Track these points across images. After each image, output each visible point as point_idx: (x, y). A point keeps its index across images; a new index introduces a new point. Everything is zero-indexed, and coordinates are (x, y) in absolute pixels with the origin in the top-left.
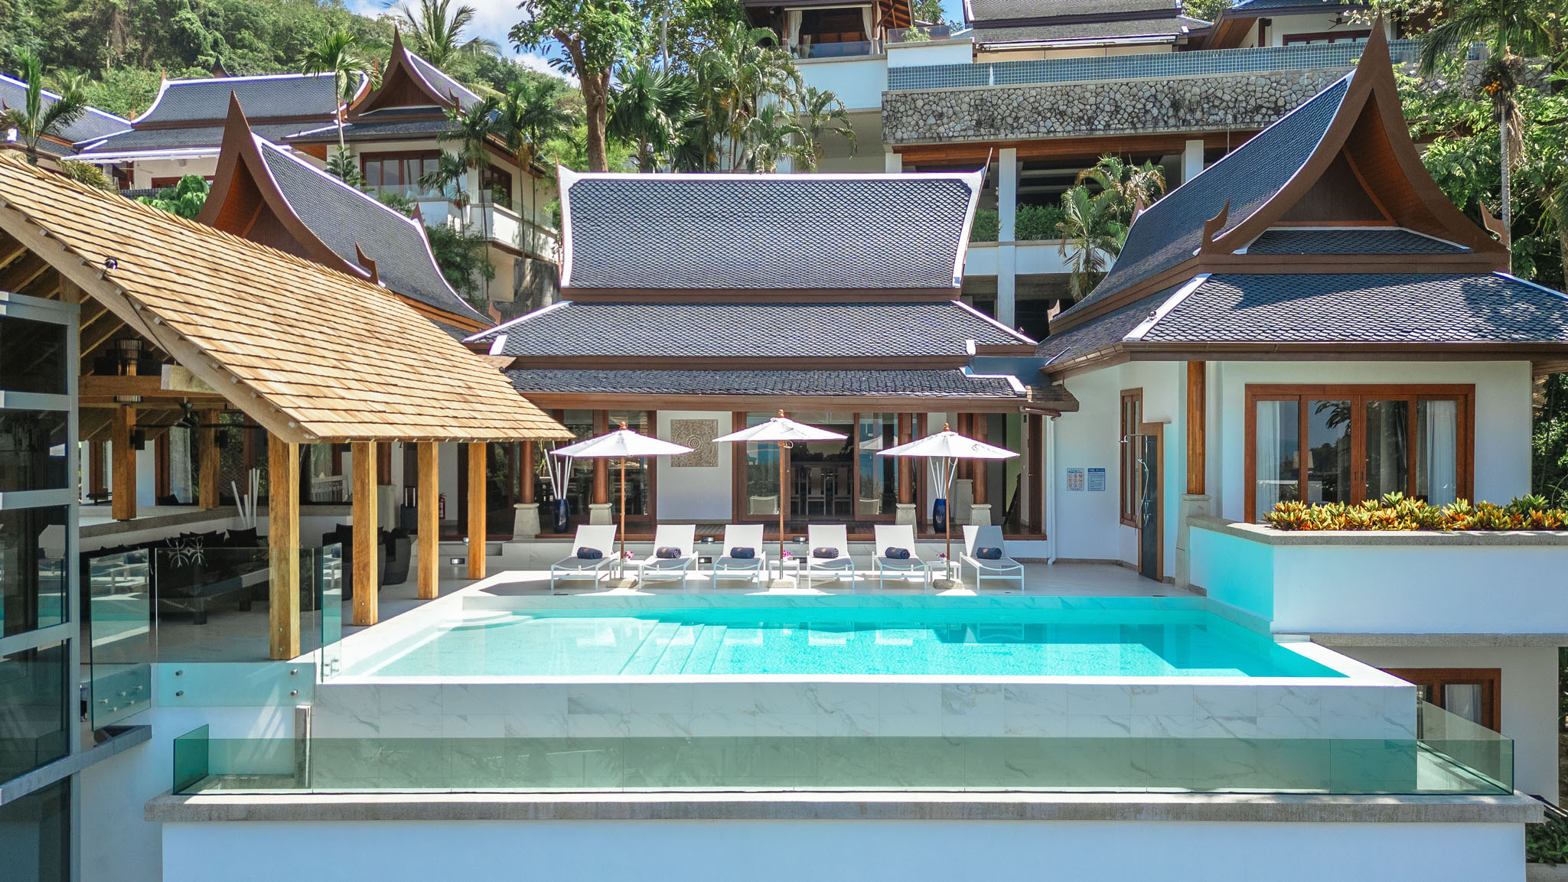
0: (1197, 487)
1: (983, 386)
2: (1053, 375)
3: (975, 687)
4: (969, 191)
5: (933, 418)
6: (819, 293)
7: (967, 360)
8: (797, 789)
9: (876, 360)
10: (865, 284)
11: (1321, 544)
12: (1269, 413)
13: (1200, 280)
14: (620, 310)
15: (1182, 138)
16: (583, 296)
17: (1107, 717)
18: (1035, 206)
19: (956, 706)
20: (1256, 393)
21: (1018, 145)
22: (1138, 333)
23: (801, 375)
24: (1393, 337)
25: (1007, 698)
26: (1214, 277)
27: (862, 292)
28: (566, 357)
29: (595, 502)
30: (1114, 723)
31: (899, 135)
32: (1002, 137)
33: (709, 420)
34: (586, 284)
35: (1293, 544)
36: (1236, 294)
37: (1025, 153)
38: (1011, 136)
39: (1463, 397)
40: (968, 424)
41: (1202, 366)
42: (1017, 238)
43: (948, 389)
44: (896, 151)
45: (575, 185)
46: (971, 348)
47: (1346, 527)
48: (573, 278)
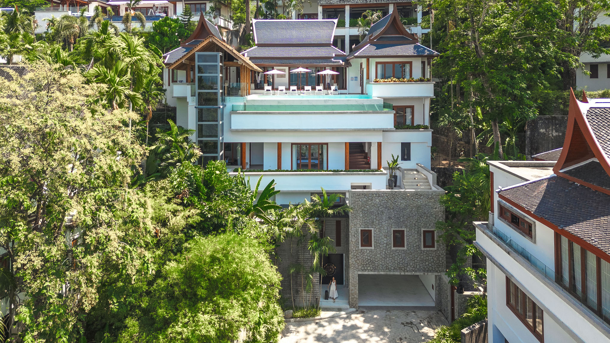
0: (368, 78)
1: (335, 62)
2: (348, 60)
4: (335, 23)
5: (327, 68)
6: (305, 44)
7: (333, 57)
9: (316, 57)
10: (314, 43)
12: (379, 66)
13: (369, 45)
14: (267, 48)
15: (389, 4)
16: (259, 45)
18: (354, 19)
20: (377, 63)
21: (350, 5)
22: (356, 55)
23: (302, 60)
24: (395, 54)
26: (371, 44)
31: (321, 3)
32: (346, 3)
33: (284, 69)
34: (260, 43)
36: (375, 47)
37: (351, 7)
38: (348, 3)
39: (411, 63)
40: (333, 69)
41: (369, 59)
42: (350, 26)
43: (329, 63)
44: (321, 6)
46: (334, 55)
47: (384, 82)
48: (258, 42)
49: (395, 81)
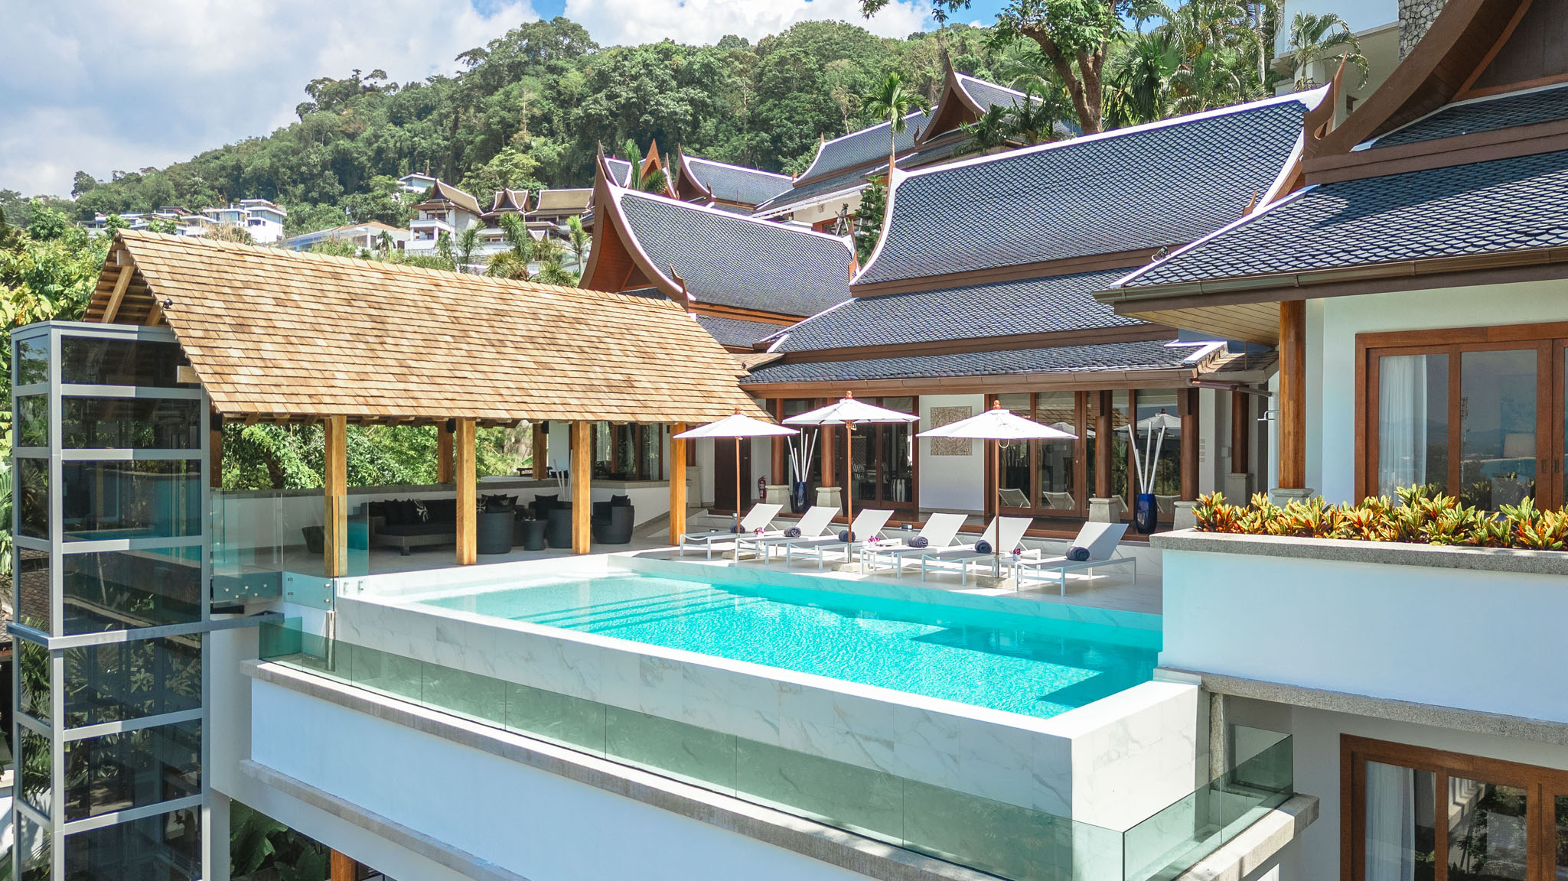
3: (662, 661)
6: (1077, 262)
8: (508, 728)
9: (1092, 333)
10: (1129, 247)
11: (1218, 551)
16: (869, 291)
17: (759, 712)
19: (649, 678)
20: (1374, 349)
25: (684, 676)
27: (1122, 256)
28: (820, 351)
29: (821, 486)
30: (766, 720)
33: (964, 407)
34: (876, 279)
35: (1179, 548)
45: (902, 184)
47: (1289, 531)
48: (865, 276)
49: (1407, 534)
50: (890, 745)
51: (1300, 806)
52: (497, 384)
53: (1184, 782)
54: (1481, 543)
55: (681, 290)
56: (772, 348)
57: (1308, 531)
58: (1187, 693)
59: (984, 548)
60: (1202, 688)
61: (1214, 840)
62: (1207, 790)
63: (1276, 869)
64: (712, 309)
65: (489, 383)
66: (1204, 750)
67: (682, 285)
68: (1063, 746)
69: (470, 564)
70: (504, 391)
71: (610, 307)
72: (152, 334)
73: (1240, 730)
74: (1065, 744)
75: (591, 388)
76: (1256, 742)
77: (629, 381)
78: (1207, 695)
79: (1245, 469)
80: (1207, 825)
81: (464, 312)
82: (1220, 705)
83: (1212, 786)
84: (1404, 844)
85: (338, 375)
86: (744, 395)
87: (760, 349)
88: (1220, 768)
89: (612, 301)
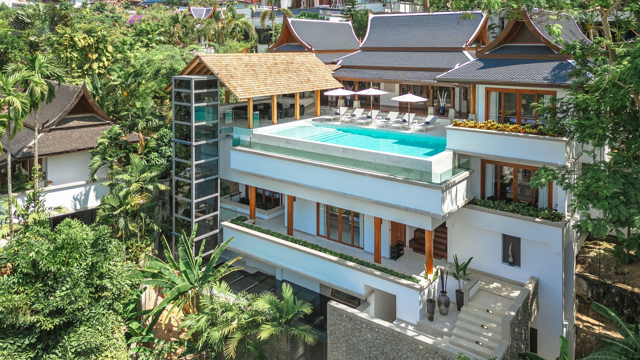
0: (472, 112)
6: (425, 48)
9: (429, 69)
10: (438, 46)
14: (372, 53)
16: (364, 49)
19: (345, 152)
20: (489, 90)
22: (438, 77)
26: (479, 59)
29: (355, 100)
30: (373, 159)
34: (365, 46)
39: (554, 94)
45: (372, 18)
46: (457, 66)
47: (469, 127)
48: (363, 44)
49: (489, 128)
50: (399, 163)
51: (470, 171)
52: (283, 84)
53: (450, 167)
54: (500, 130)
55: (310, 47)
56: (338, 64)
57: (472, 127)
58: (451, 153)
59: (405, 121)
60: (454, 152)
61: (455, 176)
62: (454, 168)
63: (466, 181)
64: (318, 52)
65: (281, 84)
66: (454, 162)
67: (311, 46)
68: (431, 163)
69: (276, 124)
70: (285, 86)
71: (297, 57)
72: (211, 78)
73: (461, 159)
74: (431, 162)
75: (302, 83)
76: (463, 161)
77: (308, 79)
78: (454, 153)
79: (466, 99)
80: (454, 174)
81: (269, 65)
82: (457, 155)
83: (455, 168)
84: (493, 178)
85: (254, 87)
86: (335, 79)
87: (335, 63)
88: (457, 165)
89: (297, 55)
